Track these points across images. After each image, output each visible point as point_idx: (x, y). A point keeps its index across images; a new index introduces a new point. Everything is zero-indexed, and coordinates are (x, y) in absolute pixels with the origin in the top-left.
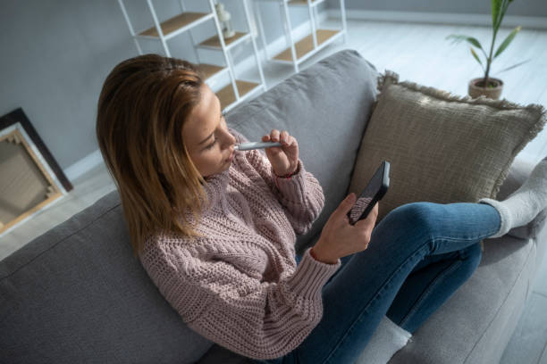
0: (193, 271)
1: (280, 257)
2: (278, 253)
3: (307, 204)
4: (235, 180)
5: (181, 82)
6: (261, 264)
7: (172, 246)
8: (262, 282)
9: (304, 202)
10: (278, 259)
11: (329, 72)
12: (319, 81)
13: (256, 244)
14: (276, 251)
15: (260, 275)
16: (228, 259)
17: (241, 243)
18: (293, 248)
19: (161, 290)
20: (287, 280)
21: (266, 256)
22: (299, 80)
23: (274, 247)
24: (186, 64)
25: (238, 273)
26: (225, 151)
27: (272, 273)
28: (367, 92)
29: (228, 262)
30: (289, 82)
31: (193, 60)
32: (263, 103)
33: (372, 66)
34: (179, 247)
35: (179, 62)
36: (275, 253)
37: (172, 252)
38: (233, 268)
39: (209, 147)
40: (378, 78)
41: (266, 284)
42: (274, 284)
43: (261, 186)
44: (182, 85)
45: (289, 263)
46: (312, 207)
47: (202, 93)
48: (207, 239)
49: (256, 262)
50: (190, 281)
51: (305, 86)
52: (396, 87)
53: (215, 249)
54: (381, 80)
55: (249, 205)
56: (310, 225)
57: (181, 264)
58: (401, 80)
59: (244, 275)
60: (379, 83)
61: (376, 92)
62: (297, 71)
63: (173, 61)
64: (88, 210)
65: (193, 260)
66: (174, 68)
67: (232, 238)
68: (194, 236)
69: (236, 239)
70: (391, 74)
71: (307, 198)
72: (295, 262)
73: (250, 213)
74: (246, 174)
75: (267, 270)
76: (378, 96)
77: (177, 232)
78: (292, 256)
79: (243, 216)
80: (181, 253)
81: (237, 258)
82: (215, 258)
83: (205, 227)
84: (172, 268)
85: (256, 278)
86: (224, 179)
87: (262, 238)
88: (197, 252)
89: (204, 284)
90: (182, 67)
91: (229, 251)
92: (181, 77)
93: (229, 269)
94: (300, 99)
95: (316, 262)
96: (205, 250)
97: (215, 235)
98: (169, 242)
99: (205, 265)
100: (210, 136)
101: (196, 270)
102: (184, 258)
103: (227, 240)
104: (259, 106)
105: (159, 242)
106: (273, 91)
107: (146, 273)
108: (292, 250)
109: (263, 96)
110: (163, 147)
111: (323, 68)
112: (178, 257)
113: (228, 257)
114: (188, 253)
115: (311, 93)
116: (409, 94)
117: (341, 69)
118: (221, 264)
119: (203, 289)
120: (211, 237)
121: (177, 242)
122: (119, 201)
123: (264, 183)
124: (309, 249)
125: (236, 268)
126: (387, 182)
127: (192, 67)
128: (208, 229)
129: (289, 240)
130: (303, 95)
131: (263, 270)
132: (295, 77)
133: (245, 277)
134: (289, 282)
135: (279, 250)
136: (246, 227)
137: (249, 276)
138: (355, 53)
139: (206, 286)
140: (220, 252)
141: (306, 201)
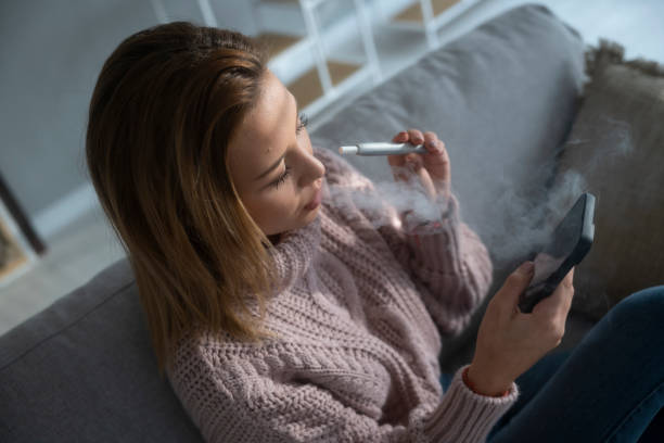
0: (261, 400)
1: (413, 376)
2: (409, 370)
3: (465, 274)
4: (333, 239)
5: (226, 70)
6: (378, 389)
7: (223, 355)
8: (381, 423)
9: (461, 271)
10: (408, 381)
11: (497, 44)
12: (479, 61)
13: (369, 353)
14: (405, 365)
15: (378, 410)
16: (322, 381)
17: (342, 350)
18: (436, 361)
19: (204, 433)
20: (421, 426)
21: (386, 374)
22: (444, 60)
23: (401, 360)
24: (236, 37)
25: (338, 406)
26: (306, 191)
27: (399, 405)
28: (566, 80)
29: (321, 387)
30: (425, 63)
31: (249, 30)
32: (380, 103)
33: (575, 33)
34: (236, 358)
35: (225, 34)
36: (403, 370)
37: (224, 366)
38: (330, 397)
39: (276, 182)
40: (587, 54)
41: (389, 428)
42: (402, 428)
43: (379, 250)
44: (228, 75)
45: (429, 387)
46: (473, 281)
47: (263, 87)
48: (284, 344)
49: (369, 385)
50: (255, 418)
51: (453, 71)
52: (619, 69)
53: (297, 361)
54: (592, 58)
55: (357, 284)
56: (468, 318)
57: (239, 388)
58: (629, 55)
59: (349, 410)
60: (588, 63)
61: (581, 78)
62: (434, 44)
63: (213, 33)
64: (80, 292)
65: (260, 381)
66: (215, 45)
67: (327, 341)
68: (262, 339)
69: (335, 344)
70: (610, 45)
71: (465, 264)
72: (439, 387)
73: (357, 297)
74: (353, 229)
75: (390, 400)
76: (587, 86)
77: (233, 331)
78: (434, 376)
79: (345, 302)
80: (239, 368)
81: (336, 377)
82: (299, 378)
83: (279, 322)
84: (224, 394)
85: (371, 415)
86: (311, 238)
87: (380, 343)
88: (266, 367)
89: (279, 425)
90: (230, 43)
91: (324, 366)
92: (225, 61)
93: (324, 398)
94: (444, 94)
95: (476, 396)
96: (281, 363)
97: (297, 337)
98: (218, 348)
99: (281, 390)
100: (278, 163)
101: (265, 399)
102: (244, 376)
103: (319, 344)
104: (373, 107)
105: (201, 348)
106: (397, 81)
107: (178, 403)
108: (433, 365)
109: (380, 91)
110: (193, 183)
111: (485, 37)
112: (234, 376)
113: (320, 376)
114: (252, 369)
115: (465, 83)
116: (645, 82)
117: (518, 40)
118: (309, 390)
119: (277, 434)
120: (291, 340)
121: (233, 348)
122: (131, 277)
123: (382, 244)
124: (463, 369)
125: (336, 397)
126: (590, 231)
127: (246, 42)
128: (286, 326)
129: (427, 348)
130: (451, 86)
131: (382, 400)
132: (435, 55)
133: (351, 415)
134: (427, 431)
135: (410, 364)
136: (352, 324)
137: (359, 412)
138: (544, 10)
139: (282, 429)
140: (307, 367)
141: (464, 268)
